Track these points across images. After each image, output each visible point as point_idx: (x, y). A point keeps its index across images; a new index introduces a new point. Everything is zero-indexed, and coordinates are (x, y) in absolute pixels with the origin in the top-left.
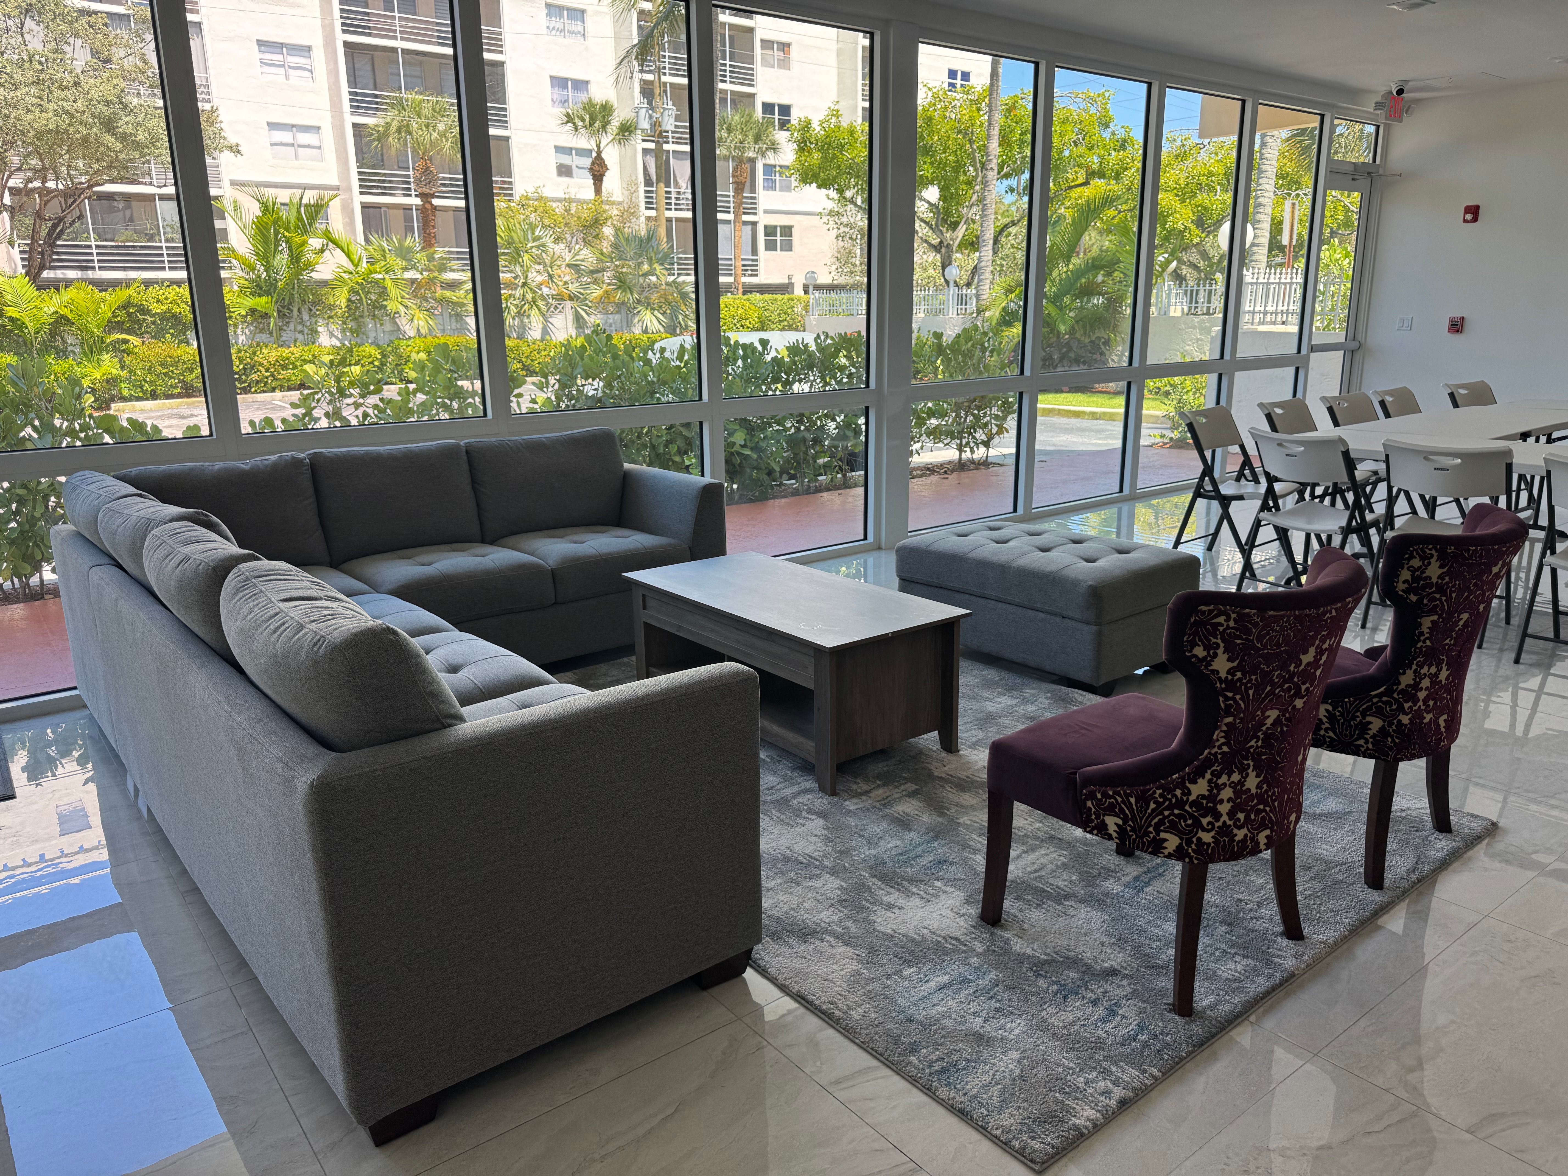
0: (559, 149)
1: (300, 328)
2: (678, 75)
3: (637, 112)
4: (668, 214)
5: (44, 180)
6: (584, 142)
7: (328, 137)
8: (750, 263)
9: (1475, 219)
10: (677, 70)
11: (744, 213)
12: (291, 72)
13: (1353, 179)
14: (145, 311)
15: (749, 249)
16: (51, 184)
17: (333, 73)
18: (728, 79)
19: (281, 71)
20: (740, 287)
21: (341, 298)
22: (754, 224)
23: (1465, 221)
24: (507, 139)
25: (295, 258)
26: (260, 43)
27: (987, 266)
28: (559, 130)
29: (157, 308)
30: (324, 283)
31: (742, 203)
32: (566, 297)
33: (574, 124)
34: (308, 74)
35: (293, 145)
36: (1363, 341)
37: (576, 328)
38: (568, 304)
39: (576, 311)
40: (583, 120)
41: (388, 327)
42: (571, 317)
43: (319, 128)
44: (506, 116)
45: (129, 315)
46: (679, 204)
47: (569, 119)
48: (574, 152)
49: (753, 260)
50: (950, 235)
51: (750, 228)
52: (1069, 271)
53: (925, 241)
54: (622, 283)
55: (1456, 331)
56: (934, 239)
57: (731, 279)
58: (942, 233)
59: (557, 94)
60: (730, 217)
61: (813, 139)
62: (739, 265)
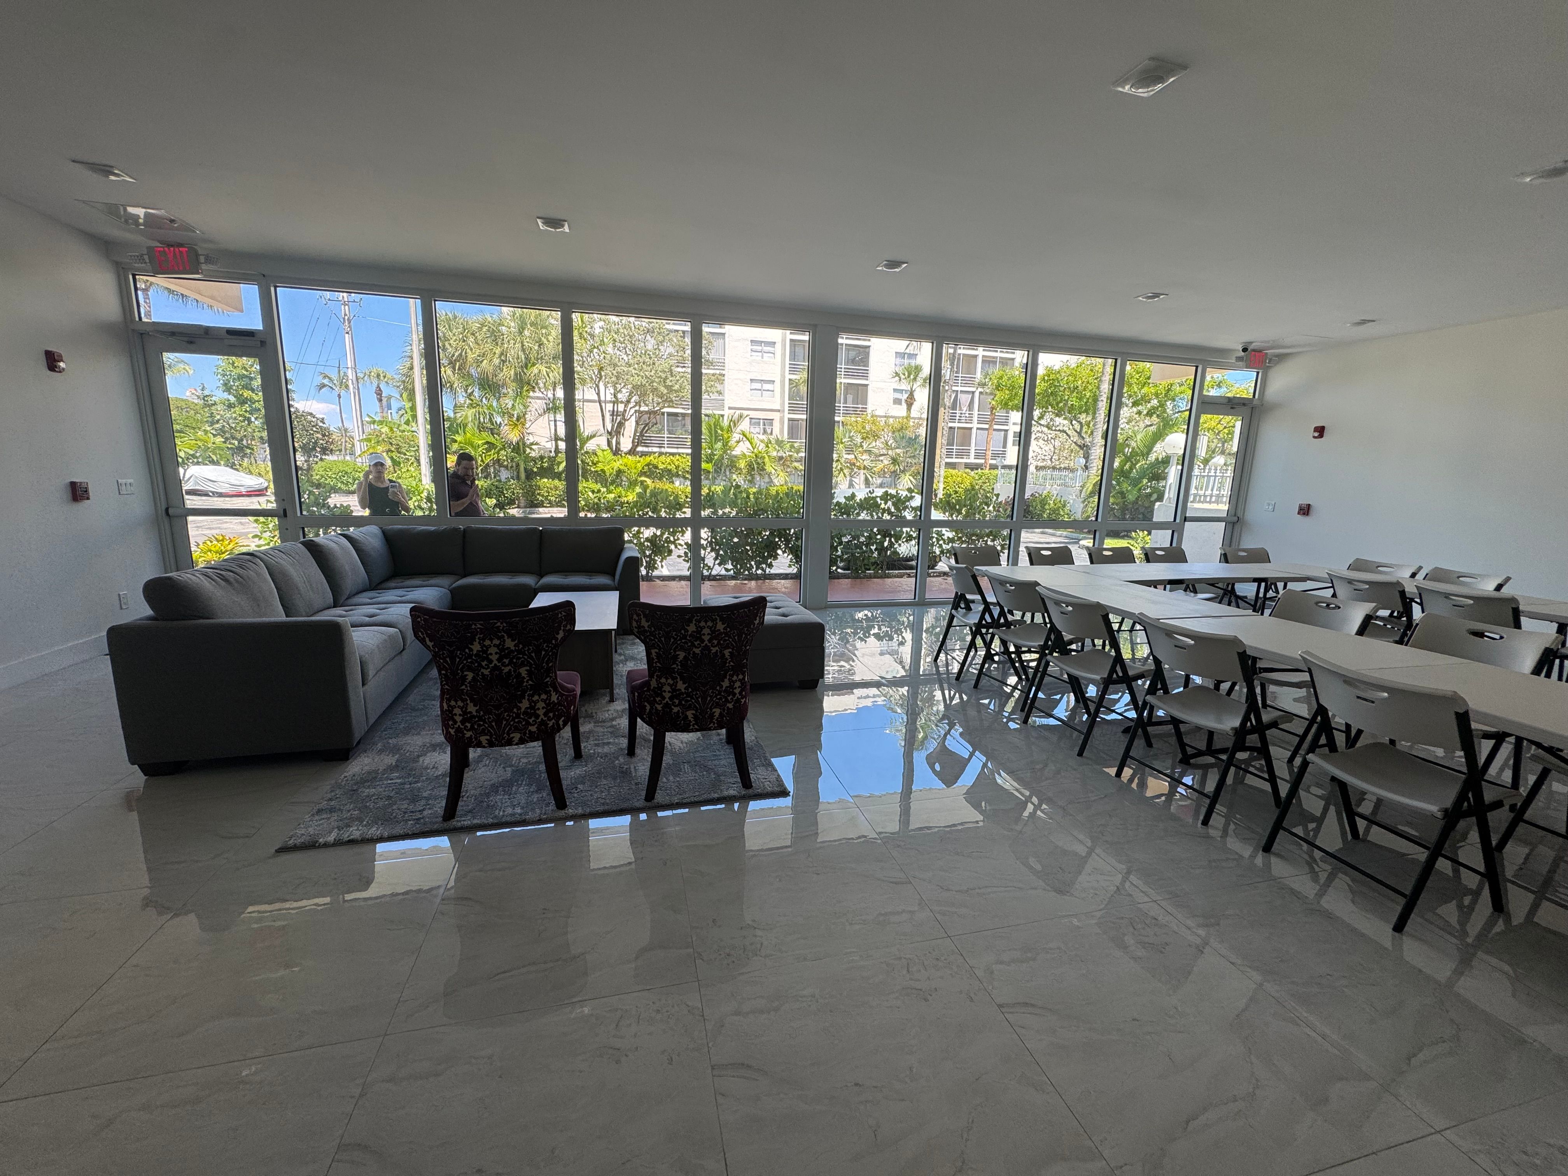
0: (895, 390)
1: (724, 478)
4: (951, 425)
5: (640, 406)
6: (905, 386)
7: (777, 387)
8: (1002, 452)
9: (1321, 436)
12: (765, 354)
13: (1232, 408)
14: (656, 467)
15: (1002, 445)
16: (642, 409)
17: (784, 355)
18: (999, 350)
19: (760, 354)
20: (988, 466)
21: (742, 464)
22: (1006, 431)
23: (1314, 437)
24: (867, 385)
25: (725, 445)
26: (752, 341)
27: (1095, 459)
28: (893, 380)
29: (661, 466)
30: (736, 457)
31: (994, 419)
33: (900, 377)
34: (772, 355)
35: (760, 390)
36: (1240, 516)
38: (862, 471)
39: (867, 475)
40: (904, 374)
41: (767, 480)
42: (865, 478)
43: (774, 381)
44: (868, 373)
45: (649, 469)
46: (960, 420)
47: (897, 374)
48: (900, 391)
50: (1088, 440)
51: (1003, 433)
52: (1146, 464)
53: (1075, 443)
54: (894, 461)
55: (1304, 514)
56: (1080, 442)
57: (983, 461)
58: (1083, 438)
59: (899, 361)
60: (987, 426)
61: (1004, 384)
62: (989, 453)
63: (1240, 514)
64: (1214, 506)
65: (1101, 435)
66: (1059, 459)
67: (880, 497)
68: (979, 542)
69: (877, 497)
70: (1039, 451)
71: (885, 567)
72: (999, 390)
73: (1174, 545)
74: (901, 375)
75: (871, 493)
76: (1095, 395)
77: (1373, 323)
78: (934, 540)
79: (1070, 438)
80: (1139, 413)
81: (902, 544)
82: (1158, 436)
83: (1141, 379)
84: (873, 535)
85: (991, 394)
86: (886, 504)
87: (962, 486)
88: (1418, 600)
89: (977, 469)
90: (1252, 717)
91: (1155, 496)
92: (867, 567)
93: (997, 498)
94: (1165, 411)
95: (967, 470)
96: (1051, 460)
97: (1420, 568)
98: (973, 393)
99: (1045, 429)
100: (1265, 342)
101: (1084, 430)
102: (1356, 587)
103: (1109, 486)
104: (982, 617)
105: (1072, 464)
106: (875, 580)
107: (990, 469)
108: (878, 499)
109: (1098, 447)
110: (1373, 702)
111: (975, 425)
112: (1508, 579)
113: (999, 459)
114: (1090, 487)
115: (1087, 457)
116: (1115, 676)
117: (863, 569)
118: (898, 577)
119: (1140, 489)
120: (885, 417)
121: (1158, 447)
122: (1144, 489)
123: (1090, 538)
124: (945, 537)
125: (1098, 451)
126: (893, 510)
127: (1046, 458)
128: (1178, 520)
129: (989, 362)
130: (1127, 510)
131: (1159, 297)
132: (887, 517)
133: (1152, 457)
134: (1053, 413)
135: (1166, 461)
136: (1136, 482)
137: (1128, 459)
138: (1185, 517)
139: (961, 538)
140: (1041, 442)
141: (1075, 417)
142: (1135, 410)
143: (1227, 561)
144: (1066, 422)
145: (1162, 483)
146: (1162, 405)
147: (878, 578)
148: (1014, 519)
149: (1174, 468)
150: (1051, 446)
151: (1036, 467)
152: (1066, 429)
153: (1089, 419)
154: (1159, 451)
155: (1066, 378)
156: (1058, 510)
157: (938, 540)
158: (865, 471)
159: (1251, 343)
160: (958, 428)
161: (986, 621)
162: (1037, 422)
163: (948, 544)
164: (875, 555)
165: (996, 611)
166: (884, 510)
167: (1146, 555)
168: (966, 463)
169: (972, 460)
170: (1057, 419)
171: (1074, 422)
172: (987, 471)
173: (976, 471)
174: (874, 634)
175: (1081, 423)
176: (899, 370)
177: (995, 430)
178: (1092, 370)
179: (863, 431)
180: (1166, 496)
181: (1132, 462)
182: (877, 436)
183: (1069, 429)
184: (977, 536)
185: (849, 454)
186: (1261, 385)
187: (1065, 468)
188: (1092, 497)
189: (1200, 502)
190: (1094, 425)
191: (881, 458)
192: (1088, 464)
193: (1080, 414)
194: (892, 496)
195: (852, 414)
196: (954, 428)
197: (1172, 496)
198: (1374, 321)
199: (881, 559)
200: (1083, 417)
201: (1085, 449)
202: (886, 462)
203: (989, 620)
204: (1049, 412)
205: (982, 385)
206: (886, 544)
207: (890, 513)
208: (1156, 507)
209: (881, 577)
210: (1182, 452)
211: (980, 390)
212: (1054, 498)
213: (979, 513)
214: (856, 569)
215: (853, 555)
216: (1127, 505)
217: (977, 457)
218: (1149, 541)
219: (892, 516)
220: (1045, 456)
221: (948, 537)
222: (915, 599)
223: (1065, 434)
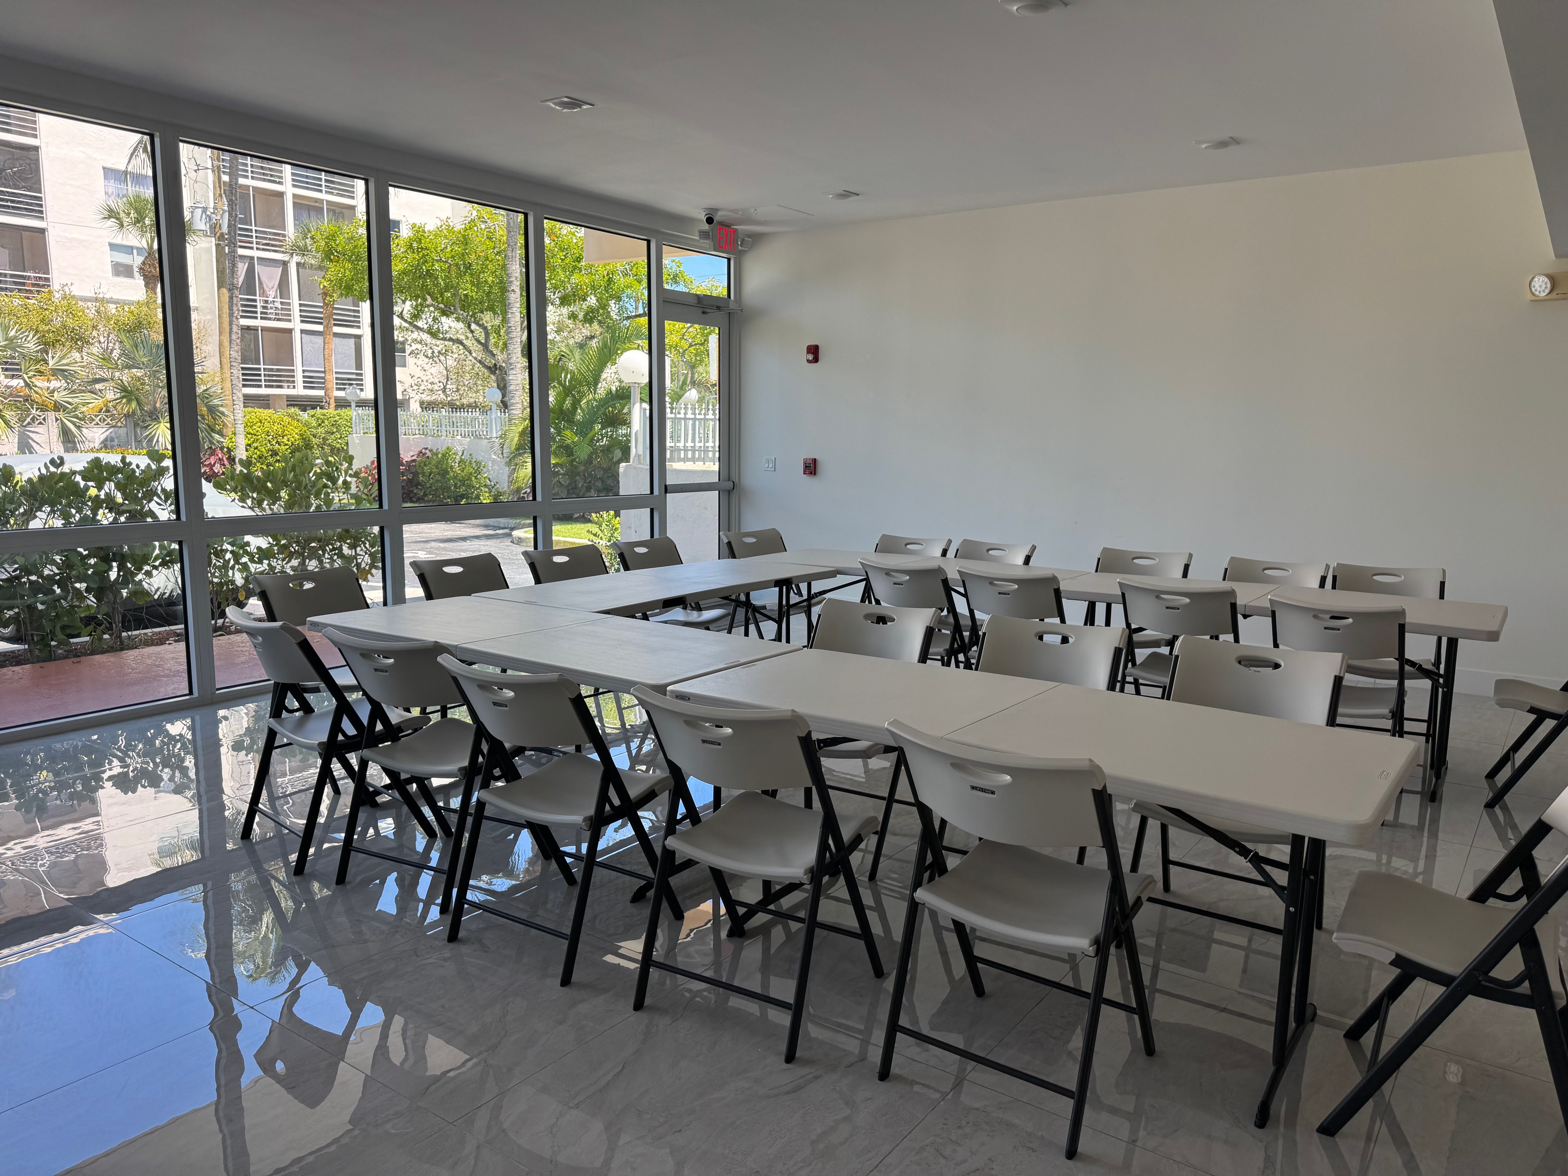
0: (113, 247)
2: (264, 180)
3: (192, 212)
4: (246, 322)
8: (354, 377)
9: (816, 360)
10: (264, 174)
11: (335, 325)
13: (703, 313)
15: (353, 363)
18: (323, 189)
20: (332, 401)
23: (809, 361)
24: (42, 231)
27: (516, 390)
28: (99, 226)
32: (51, 406)
33: (121, 221)
36: (736, 481)
37: (63, 442)
38: (51, 416)
39: (62, 422)
40: (131, 215)
42: (56, 430)
44: (41, 206)
46: (266, 313)
47: (112, 214)
48: (135, 251)
49: (357, 374)
50: (500, 357)
51: (352, 341)
52: (595, 399)
53: (480, 362)
54: (127, 393)
55: (811, 473)
56: (489, 361)
57: (321, 393)
58: (494, 355)
59: (113, 187)
60: (320, 328)
61: (339, 249)
62: (331, 378)
63: (735, 477)
64: (699, 466)
65: (519, 350)
66: (458, 390)
67: (80, 473)
68: (324, 551)
69: (74, 473)
70: (420, 374)
71: (117, 624)
72: (331, 261)
73: (656, 536)
74: (122, 215)
75: (58, 466)
76: (501, 282)
77: (857, 197)
78: (228, 556)
79: (471, 354)
80: (573, 316)
81: (155, 572)
82: (608, 355)
83: (567, 261)
84: (76, 560)
85: (320, 268)
86: (100, 488)
87: (285, 440)
88: (962, 590)
89: (314, 408)
90: (831, 842)
91: (618, 454)
92: (69, 631)
93: (350, 464)
94: (609, 316)
95: (292, 410)
96: (444, 390)
97: (950, 542)
98: (285, 264)
99: (426, 337)
100: (735, 211)
101: (492, 341)
102: (896, 580)
103: (547, 439)
104: (336, 728)
105: (481, 398)
106: (98, 658)
107: (337, 407)
108: (78, 478)
109: (518, 371)
110: (993, 793)
111: (296, 325)
112: (1034, 548)
113: (350, 389)
114: (514, 438)
115: (503, 387)
116: (607, 808)
117: (61, 636)
118: (152, 645)
119: (592, 440)
120: (96, 300)
121: (608, 373)
122: (598, 441)
123: (528, 526)
124: (252, 549)
125: (520, 377)
126: (119, 499)
127: (436, 387)
128: (656, 492)
129: (309, 208)
130: (578, 474)
131: (580, 106)
132: (105, 517)
133: (601, 390)
134: (437, 308)
135: (623, 395)
136: (584, 429)
137: (567, 391)
138: (666, 486)
139: (285, 547)
140: (422, 361)
141: (473, 316)
142: (565, 311)
143: (733, 556)
144: (460, 325)
145: (622, 431)
146: (604, 306)
147: (103, 652)
148: (386, 506)
149: (637, 405)
150: (442, 369)
151: (422, 403)
152: (462, 337)
153: (497, 322)
154: (610, 380)
155: (449, 249)
156: (470, 479)
157: (236, 557)
158: (61, 415)
159: (717, 210)
160: (264, 329)
161: (344, 734)
162: (410, 323)
163: (260, 562)
164: (92, 600)
165: (364, 713)
166: (97, 504)
167: (622, 556)
168: (288, 396)
169: (300, 390)
170: (444, 319)
171: (473, 326)
172: (331, 411)
173: (312, 412)
174: (110, 778)
175: (485, 328)
176: (119, 205)
177: (336, 335)
178: (490, 238)
179: (43, 327)
180: (633, 451)
181: (574, 396)
182: (81, 339)
183: (467, 338)
184: (319, 541)
185: (13, 377)
186: (735, 277)
187: (469, 406)
188: (520, 455)
189: (680, 460)
190: (508, 333)
191: (98, 386)
192: (506, 399)
193: (482, 312)
194: (113, 470)
195: (12, 290)
196: (255, 329)
197: (641, 452)
198: (858, 195)
199: (104, 609)
200: (487, 318)
201: (498, 371)
202: (110, 396)
203: (351, 730)
204: (428, 306)
205: (303, 251)
206: (113, 575)
207: (111, 505)
208: (621, 470)
209: (111, 650)
210: (646, 380)
211: (296, 259)
212: (458, 457)
213: (317, 496)
214: (43, 638)
215: (31, 608)
216: (576, 467)
217: (309, 383)
218: (618, 526)
219: (120, 513)
220: (432, 383)
221: (259, 548)
222: (191, 692)
223: (461, 347)
